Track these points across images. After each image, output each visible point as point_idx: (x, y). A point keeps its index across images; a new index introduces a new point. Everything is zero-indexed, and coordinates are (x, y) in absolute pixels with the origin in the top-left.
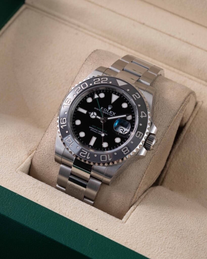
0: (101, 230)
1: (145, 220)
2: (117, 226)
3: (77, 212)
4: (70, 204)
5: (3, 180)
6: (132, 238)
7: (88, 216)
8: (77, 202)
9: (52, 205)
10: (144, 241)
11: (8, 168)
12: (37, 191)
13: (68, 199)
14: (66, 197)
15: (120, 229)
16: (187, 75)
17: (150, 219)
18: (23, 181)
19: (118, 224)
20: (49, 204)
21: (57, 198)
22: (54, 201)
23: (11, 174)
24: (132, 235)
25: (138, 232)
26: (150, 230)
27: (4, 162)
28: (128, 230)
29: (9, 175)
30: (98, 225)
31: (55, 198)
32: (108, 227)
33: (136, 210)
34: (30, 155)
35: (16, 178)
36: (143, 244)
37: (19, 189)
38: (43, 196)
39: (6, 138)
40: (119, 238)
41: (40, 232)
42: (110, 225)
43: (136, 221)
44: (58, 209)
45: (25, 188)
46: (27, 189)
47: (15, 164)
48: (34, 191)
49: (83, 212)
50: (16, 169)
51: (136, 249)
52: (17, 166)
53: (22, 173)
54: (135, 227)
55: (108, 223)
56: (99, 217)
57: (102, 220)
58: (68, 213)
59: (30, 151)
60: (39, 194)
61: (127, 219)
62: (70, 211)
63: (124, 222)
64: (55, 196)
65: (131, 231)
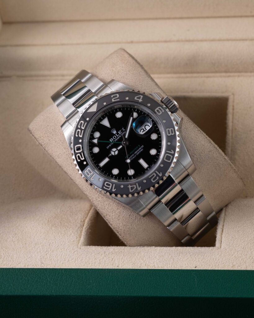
0: (201, 266)
1: (240, 236)
2: (215, 254)
3: (165, 259)
4: (154, 255)
5: (71, 262)
6: (236, 259)
7: (179, 259)
8: (160, 250)
9: (136, 264)
10: (250, 256)
11: (69, 248)
12: (113, 257)
13: (149, 251)
14: (146, 250)
15: (219, 256)
16: (203, 75)
17: (244, 233)
18: (92, 254)
19: (215, 252)
20: (132, 265)
21: (137, 255)
22: (135, 260)
23: (76, 253)
24: (235, 257)
25: (240, 251)
26: (251, 243)
27: (61, 245)
28: (228, 253)
29: (74, 255)
30: (194, 262)
31: (135, 256)
32: (207, 260)
33: (224, 230)
34: (83, 226)
35: (83, 254)
36: (251, 259)
37: (92, 264)
38: (122, 260)
39: (48, 221)
40: (223, 265)
41: (139, 295)
42: (206, 257)
43: (231, 240)
44: (144, 265)
45: (98, 260)
46: (101, 260)
47: (74, 241)
48: (109, 258)
49: (172, 256)
50: (78, 245)
51: (246, 267)
52: (77, 242)
53: (86, 246)
54: (234, 247)
55: (204, 256)
56: (191, 254)
57: (195, 255)
58: (157, 264)
59: (81, 222)
60: (116, 260)
61: (220, 243)
62: (158, 261)
63: (219, 247)
64: (133, 254)
65: (231, 253)
